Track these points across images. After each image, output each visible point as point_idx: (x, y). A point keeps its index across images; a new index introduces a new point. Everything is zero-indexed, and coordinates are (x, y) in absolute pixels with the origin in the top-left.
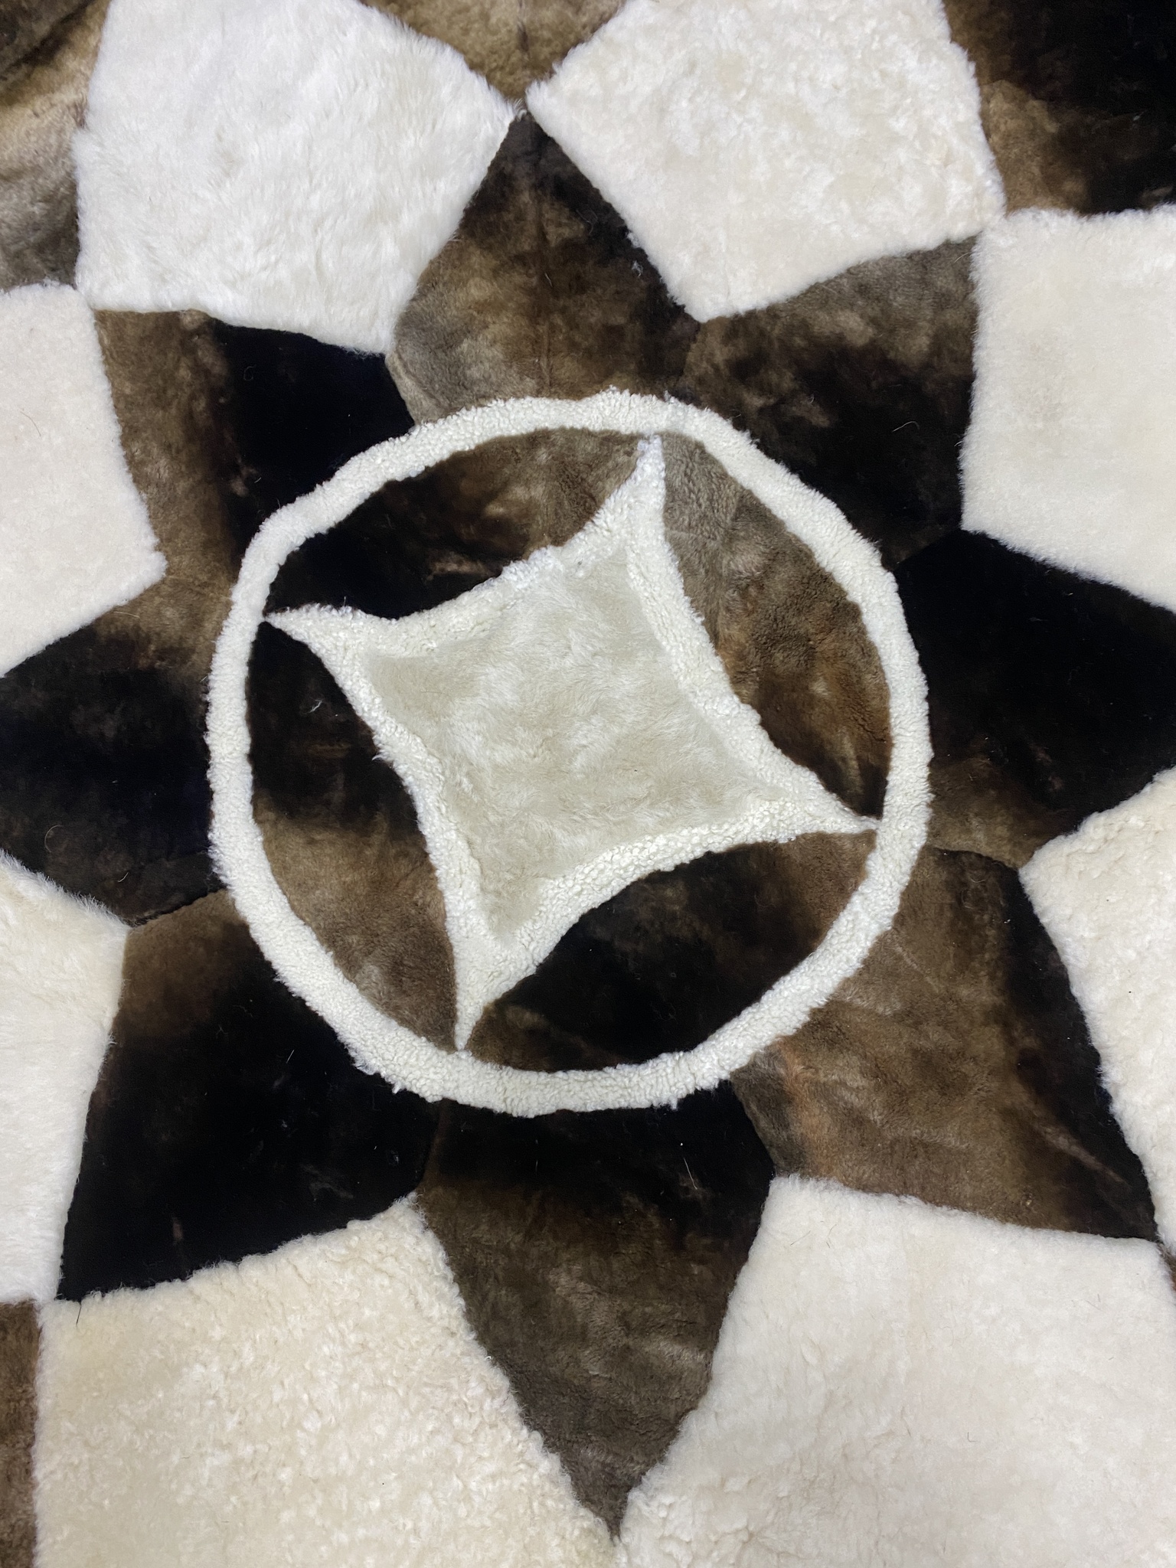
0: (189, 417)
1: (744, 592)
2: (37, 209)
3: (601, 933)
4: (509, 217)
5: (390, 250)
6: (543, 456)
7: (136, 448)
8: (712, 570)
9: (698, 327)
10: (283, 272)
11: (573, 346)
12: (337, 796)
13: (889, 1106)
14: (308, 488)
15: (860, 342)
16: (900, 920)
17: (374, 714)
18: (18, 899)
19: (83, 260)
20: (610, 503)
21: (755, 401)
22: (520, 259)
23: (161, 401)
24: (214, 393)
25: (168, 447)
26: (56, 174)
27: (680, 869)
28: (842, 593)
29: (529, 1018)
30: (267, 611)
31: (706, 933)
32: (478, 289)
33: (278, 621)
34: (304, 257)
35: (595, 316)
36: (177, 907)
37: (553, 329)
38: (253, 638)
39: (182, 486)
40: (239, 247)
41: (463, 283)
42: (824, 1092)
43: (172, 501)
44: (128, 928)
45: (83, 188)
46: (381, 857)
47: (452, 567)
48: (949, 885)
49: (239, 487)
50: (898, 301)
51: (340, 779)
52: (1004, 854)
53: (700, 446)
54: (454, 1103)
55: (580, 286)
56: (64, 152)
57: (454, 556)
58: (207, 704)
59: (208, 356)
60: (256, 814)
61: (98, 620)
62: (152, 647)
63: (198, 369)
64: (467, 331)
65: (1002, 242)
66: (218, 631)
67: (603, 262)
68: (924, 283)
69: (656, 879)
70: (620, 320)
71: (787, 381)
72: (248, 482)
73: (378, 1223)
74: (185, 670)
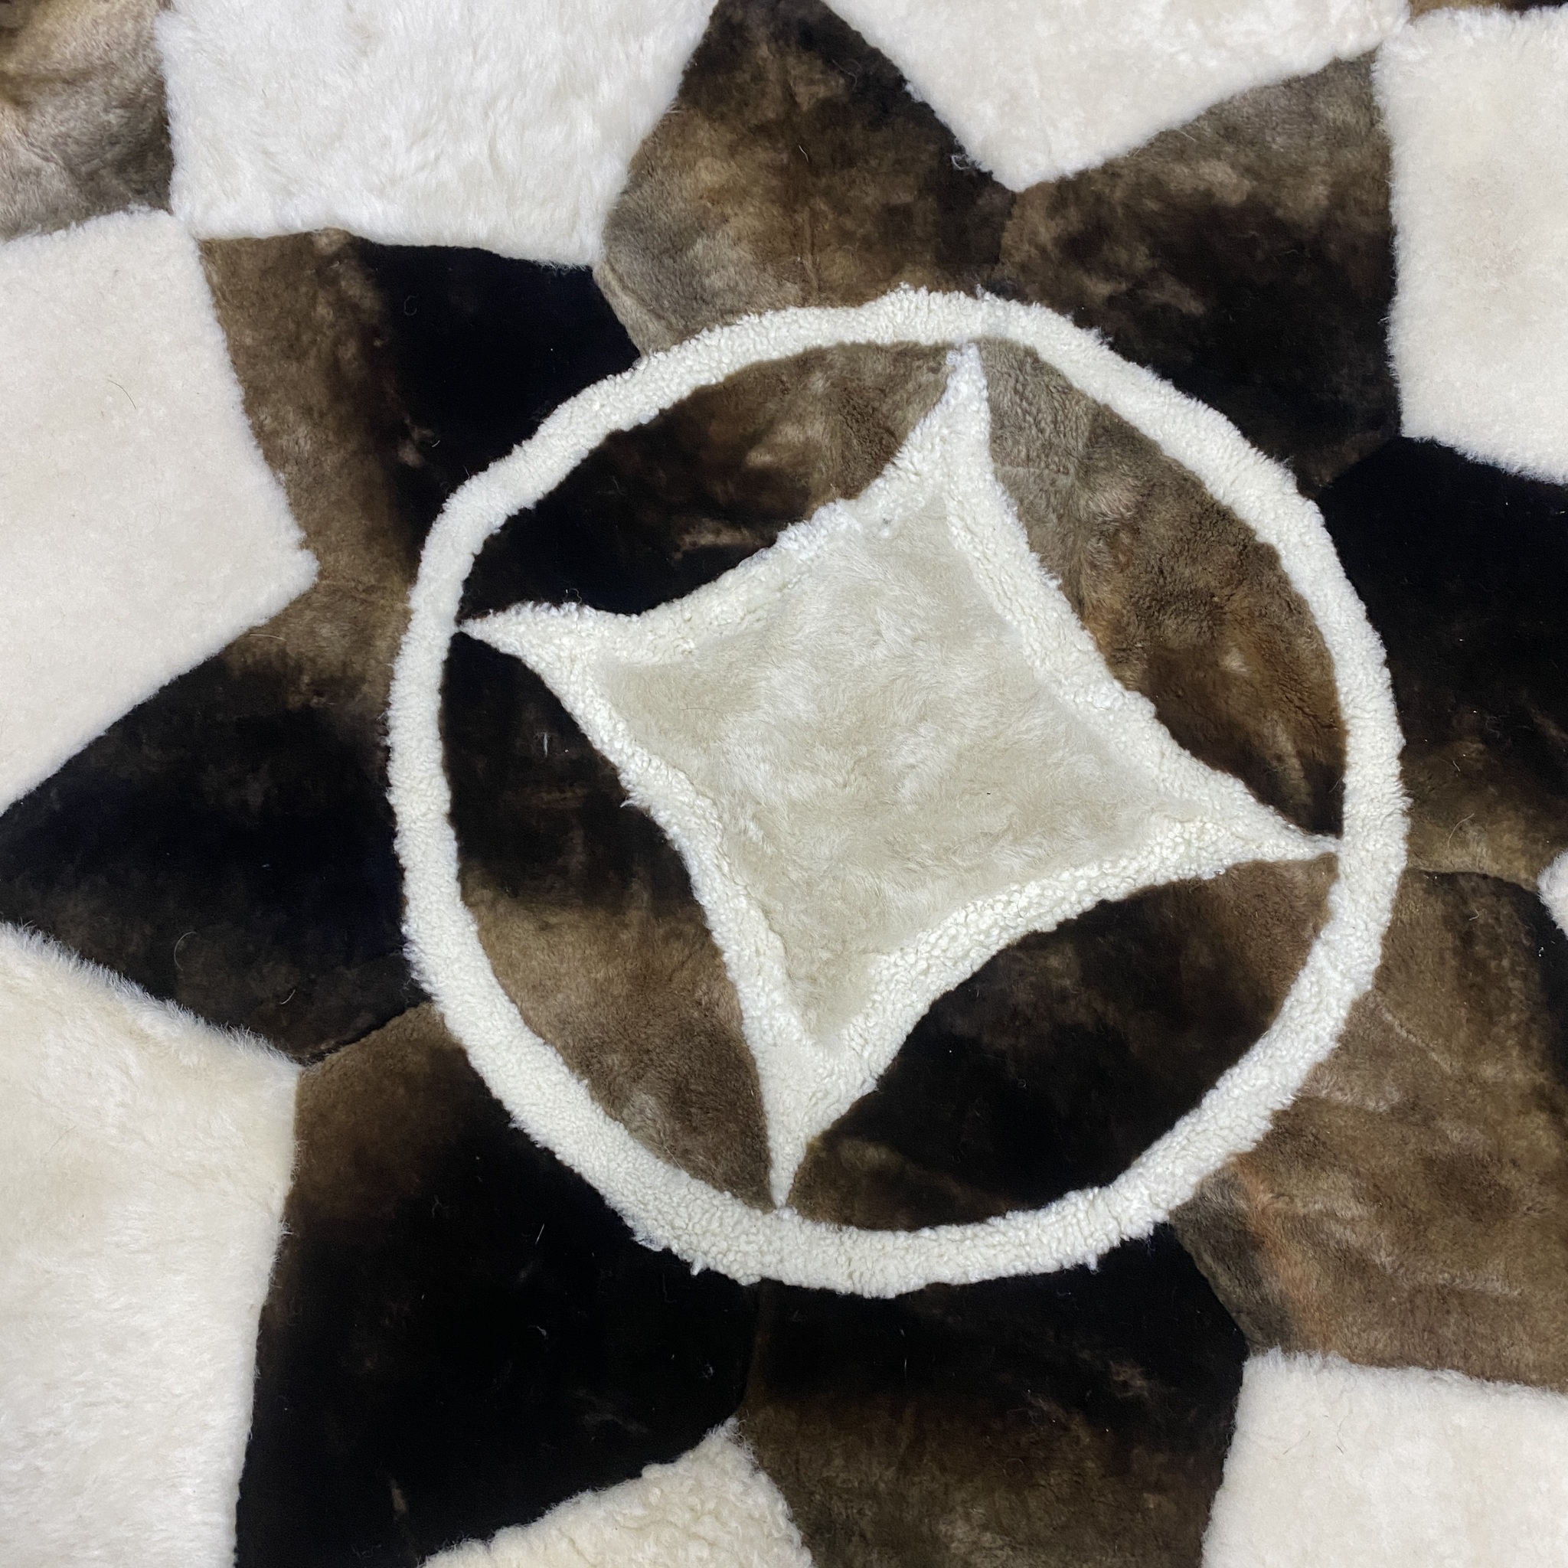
0: (333, 368)
1: (1111, 540)
2: (114, 118)
3: (962, 1026)
4: (743, 77)
5: (588, 130)
6: (818, 383)
7: (265, 416)
8: (1066, 512)
9: (1013, 198)
10: (447, 171)
11: (845, 236)
12: (577, 859)
13: (1400, 1241)
14: (502, 451)
15: (1235, 199)
16: (1384, 976)
17: (618, 745)
18: (142, 1039)
19: (178, 177)
20: (915, 436)
21: (1100, 289)
22: (763, 130)
23: (293, 350)
24: (366, 335)
25: (308, 411)
26: (136, 72)
27: (1066, 928)
28: (1247, 532)
29: (874, 1155)
30: (462, 617)
31: (1112, 1015)
32: (710, 173)
33: (478, 629)
34: (474, 149)
35: (870, 195)
36: (366, 1033)
37: (815, 216)
38: (444, 655)
39: (331, 460)
40: (385, 143)
41: (689, 166)
42: (1307, 1229)
43: (319, 481)
44: (299, 1068)
45: (172, 86)
46: (644, 940)
47: (707, 539)
48: (1447, 921)
49: (409, 456)
50: (1278, 143)
51: (577, 837)
52: (1518, 871)
53: (1031, 353)
54: (779, 1284)
55: (844, 157)
56: (145, 42)
57: (708, 523)
58: (388, 750)
59: (355, 287)
60: (465, 895)
61: (229, 648)
62: (306, 679)
63: (342, 304)
64: (700, 227)
65: (1411, 55)
66: (395, 651)
67: (876, 124)
68: (1311, 116)
69: (1033, 943)
70: (904, 197)
71: (1142, 260)
72: (422, 447)
73: (687, 1466)
74: (353, 707)
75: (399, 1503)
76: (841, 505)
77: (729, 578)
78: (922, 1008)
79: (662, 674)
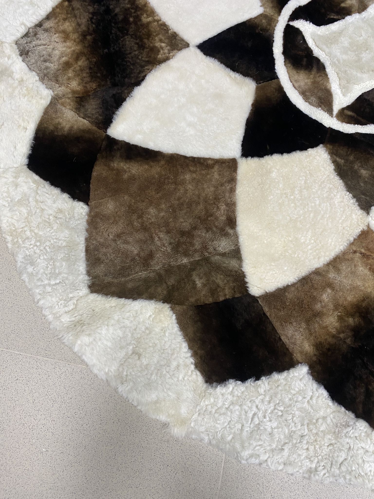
3: (367, 97)
12: (304, 63)
17: (313, 46)
29: (350, 113)
30: (288, 21)
33: (291, 23)
36: (268, 81)
38: (285, 27)
44: (256, 84)
46: (315, 77)
47: (332, 17)
51: (305, 60)
54: (332, 129)
57: (333, 14)
58: (274, 40)
60: (285, 65)
61: (247, 21)
62: (259, 28)
66: (275, 26)
73: (315, 149)
74: (268, 34)
75: (268, 147)
76: (357, 14)
77: (336, 23)
78: (360, 94)
79: (322, 36)
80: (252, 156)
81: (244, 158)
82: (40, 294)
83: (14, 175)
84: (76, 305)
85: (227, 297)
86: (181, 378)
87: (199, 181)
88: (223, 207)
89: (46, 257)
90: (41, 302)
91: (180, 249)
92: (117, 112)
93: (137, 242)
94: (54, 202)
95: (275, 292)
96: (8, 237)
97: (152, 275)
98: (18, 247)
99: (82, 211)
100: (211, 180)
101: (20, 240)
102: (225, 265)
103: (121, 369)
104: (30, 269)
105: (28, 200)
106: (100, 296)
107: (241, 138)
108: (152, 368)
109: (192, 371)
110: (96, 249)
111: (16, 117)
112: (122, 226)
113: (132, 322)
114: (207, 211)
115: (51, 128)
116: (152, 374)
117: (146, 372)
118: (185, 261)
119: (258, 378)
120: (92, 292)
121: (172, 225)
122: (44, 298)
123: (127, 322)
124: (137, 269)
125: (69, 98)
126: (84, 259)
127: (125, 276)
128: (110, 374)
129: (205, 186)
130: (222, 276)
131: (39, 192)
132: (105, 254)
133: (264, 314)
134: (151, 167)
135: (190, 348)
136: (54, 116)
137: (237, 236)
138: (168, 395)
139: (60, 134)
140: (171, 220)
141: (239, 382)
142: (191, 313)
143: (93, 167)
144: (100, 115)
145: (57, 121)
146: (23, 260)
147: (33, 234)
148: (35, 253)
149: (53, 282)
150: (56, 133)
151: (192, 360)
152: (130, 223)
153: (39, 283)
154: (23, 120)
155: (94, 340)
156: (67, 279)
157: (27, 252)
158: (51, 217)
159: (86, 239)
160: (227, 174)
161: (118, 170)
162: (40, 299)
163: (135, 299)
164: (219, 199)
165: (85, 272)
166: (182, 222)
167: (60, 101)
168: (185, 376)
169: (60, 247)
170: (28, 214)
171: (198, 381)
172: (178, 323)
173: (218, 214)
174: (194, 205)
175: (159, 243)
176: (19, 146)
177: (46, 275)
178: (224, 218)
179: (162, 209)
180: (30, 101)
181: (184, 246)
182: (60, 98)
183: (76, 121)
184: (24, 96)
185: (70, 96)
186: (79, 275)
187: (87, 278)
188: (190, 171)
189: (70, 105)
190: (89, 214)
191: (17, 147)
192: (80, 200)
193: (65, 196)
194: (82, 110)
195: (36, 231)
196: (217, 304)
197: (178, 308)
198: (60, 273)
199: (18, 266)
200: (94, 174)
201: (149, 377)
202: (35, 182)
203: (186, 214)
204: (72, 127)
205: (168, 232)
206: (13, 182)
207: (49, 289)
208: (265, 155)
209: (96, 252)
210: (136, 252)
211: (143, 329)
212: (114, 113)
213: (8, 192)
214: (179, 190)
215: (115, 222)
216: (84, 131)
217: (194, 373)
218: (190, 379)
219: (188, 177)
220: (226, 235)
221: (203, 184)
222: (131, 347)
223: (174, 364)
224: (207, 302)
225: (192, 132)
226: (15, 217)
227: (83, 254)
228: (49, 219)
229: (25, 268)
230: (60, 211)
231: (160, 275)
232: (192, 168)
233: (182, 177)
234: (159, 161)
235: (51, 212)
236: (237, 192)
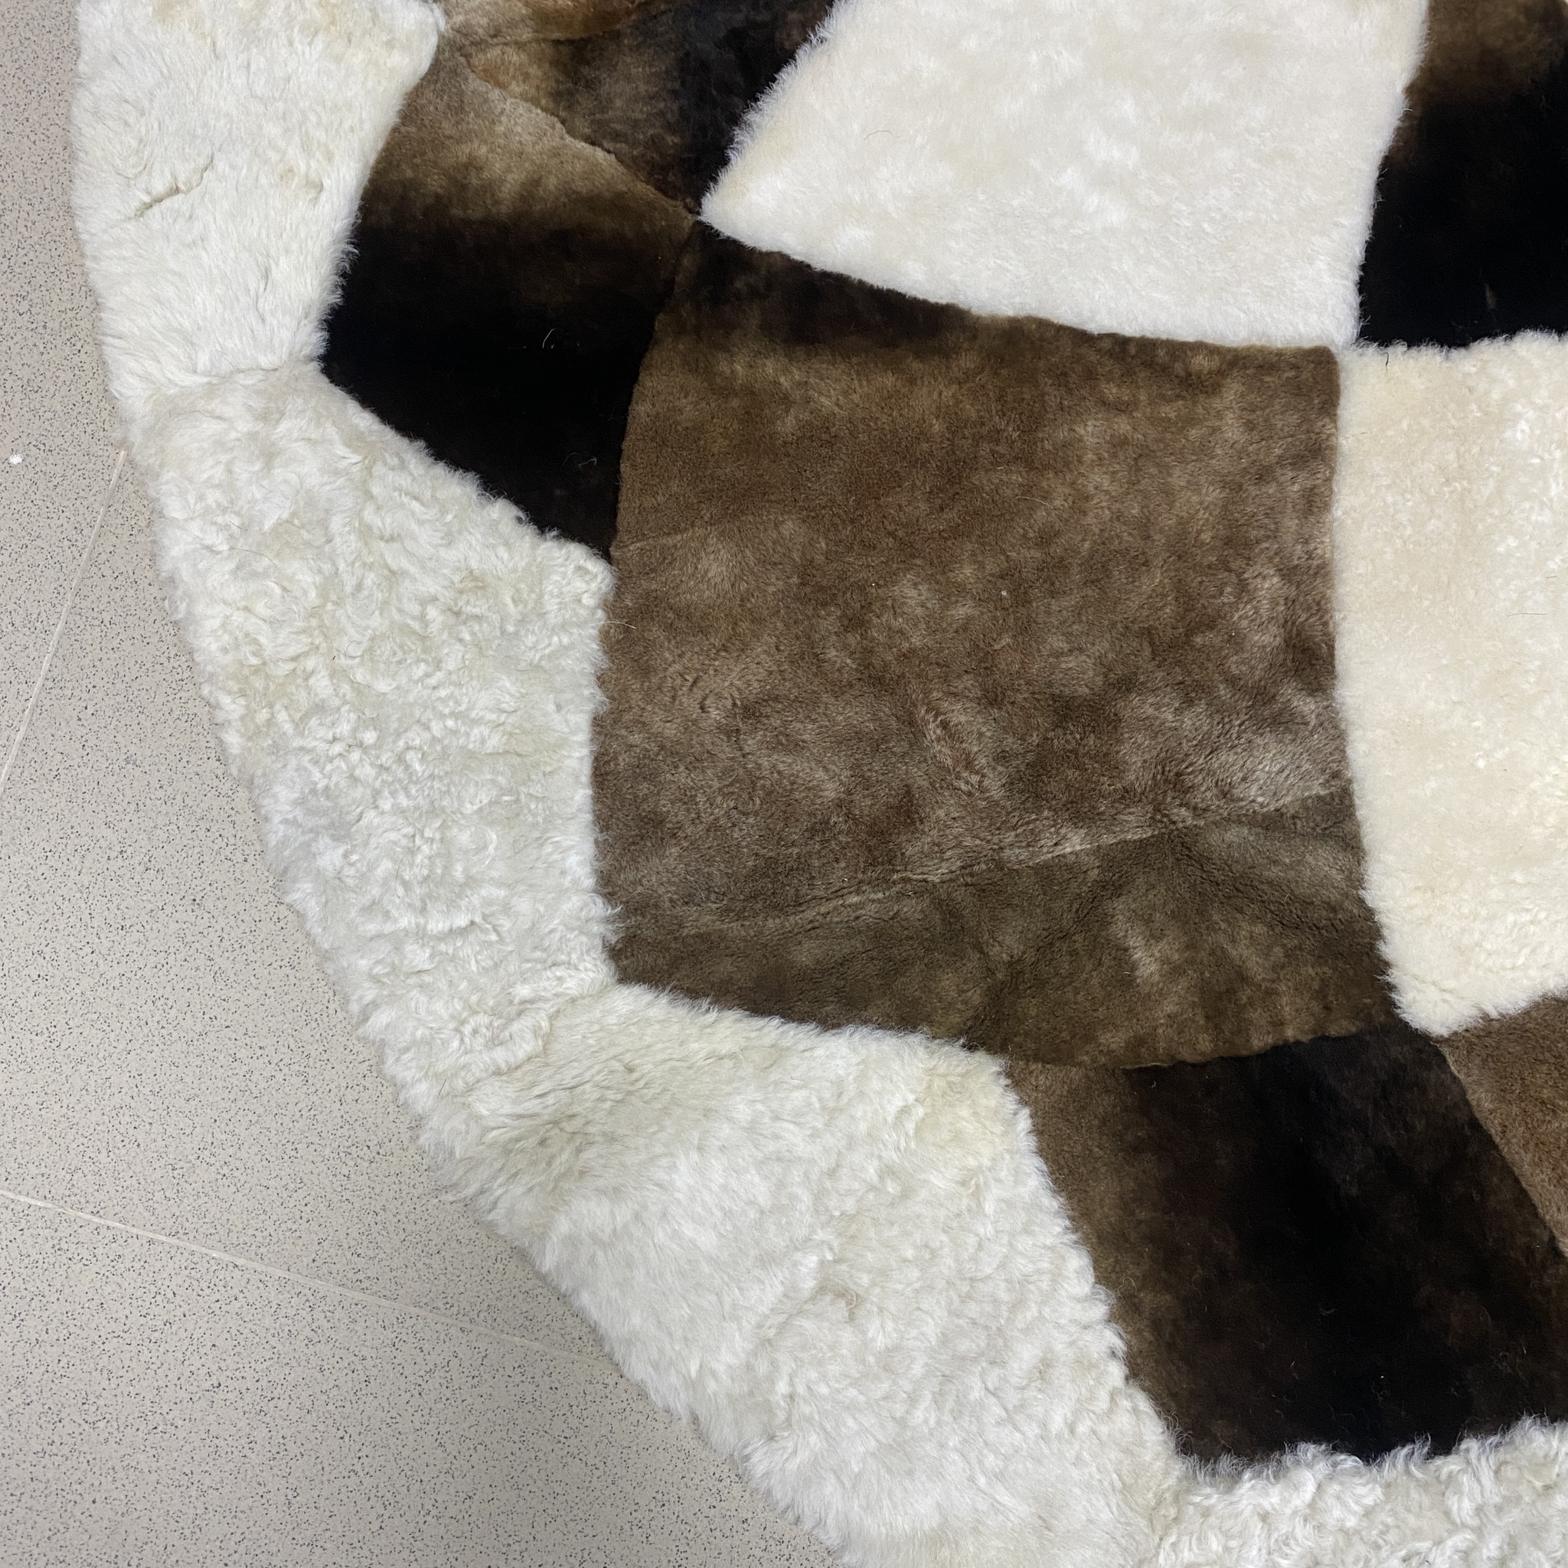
75: (1491, 301)
80: (1413, 341)
81: (1372, 349)
82: (376, 979)
83: (258, 404)
84: (548, 1039)
85: (1290, 1033)
86: (1057, 1423)
87: (1144, 454)
88: (1268, 585)
89: (403, 801)
90: (381, 1019)
91: (1053, 786)
92: (752, 117)
93: (840, 742)
94: (449, 539)
95: (1527, 1013)
96: (225, 700)
97: (912, 909)
98: (276, 749)
99: (579, 585)
100: (1204, 450)
101: (282, 716)
102: (1273, 873)
103: (762, 1368)
104: (330, 857)
105: (324, 524)
106: (664, 999)
107: (1357, 253)
108: (917, 1370)
109: (1113, 1396)
110: (644, 771)
111: (273, 130)
112: (768, 663)
113: (815, 1135)
114: (1185, 597)
115: (435, 183)
116: (913, 1400)
117: (885, 1386)
118: (1075, 843)
119: (1444, 1445)
120: (626, 977)
121: (1008, 662)
122: (393, 998)
123: (795, 1138)
124: (839, 875)
125: (520, 46)
126: (588, 817)
127: (779, 909)
128: (712, 1386)
129: (1178, 478)
130: (1259, 929)
131: (376, 490)
132: (686, 798)
133: (1475, 1125)
134: (912, 382)
135: (1105, 1276)
136: (448, 128)
137: (1334, 730)
138: (996, 1507)
139: (476, 214)
140: (1006, 640)
141: (1349, 1462)
142: (1104, 1104)
143: (633, 378)
144: (670, 128)
145: (463, 151)
146: (299, 813)
147: (346, 688)
148: (354, 779)
149: (437, 924)
150: (457, 212)
151: (1111, 1339)
152: (809, 655)
153: (372, 928)
154: (306, 147)
155: (637, 1216)
156: (506, 909)
157: (317, 775)
158: (432, 613)
159: (601, 726)
160: (1286, 421)
161: (749, 391)
162: (375, 1005)
163: (829, 1023)
164: (1248, 545)
165: (589, 882)
166: (1059, 654)
167: (480, 59)
168: (1077, 1413)
169: (472, 755)
170: (323, 593)
171: (1142, 1444)
172: (1041, 1152)
173: (1242, 616)
174: (1119, 574)
175: (944, 753)
176: (282, 269)
177: (406, 885)
178: (1267, 639)
179: (962, 589)
180: (338, 59)
181: (1072, 774)
182: (480, 44)
183: (555, 153)
184: (312, 31)
185: (526, 35)
186: (562, 893)
187: (599, 908)
188: (1103, 402)
189: (526, 77)
190: (613, 605)
191: (276, 275)
192: (571, 532)
193: (502, 512)
194: (585, 101)
195: (360, 676)
196: (1237, 1064)
197: (1042, 1076)
198: (471, 882)
199: (273, 840)
200: (641, 410)
201: (899, 1409)
202: (355, 440)
203: (1078, 612)
204: (535, 182)
205: (992, 699)
206: (253, 436)
207: (418, 956)
208: (1477, 337)
209: (644, 788)
210: (831, 792)
211: (871, 1172)
212: (735, 120)
213: (228, 485)
214: (1046, 496)
215: (736, 645)
216: (593, 202)
217: (1126, 1403)
218: (1104, 1429)
219: (1091, 431)
220: (1283, 722)
221: (1165, 469)
222: (812, 1261)
223: (1026, 1354)
224: (1186, 1055)
225: (1116, 215)
226: (260, 608)
227: (581, 795)
228: (422, 618)
229: (307, 852)
230: (477, 583)
231: (948, 911)
232: (1111, 391)
233: (1062, 434)
234: (946, 354)
235: (430, 586)
236: (1337, 512)
